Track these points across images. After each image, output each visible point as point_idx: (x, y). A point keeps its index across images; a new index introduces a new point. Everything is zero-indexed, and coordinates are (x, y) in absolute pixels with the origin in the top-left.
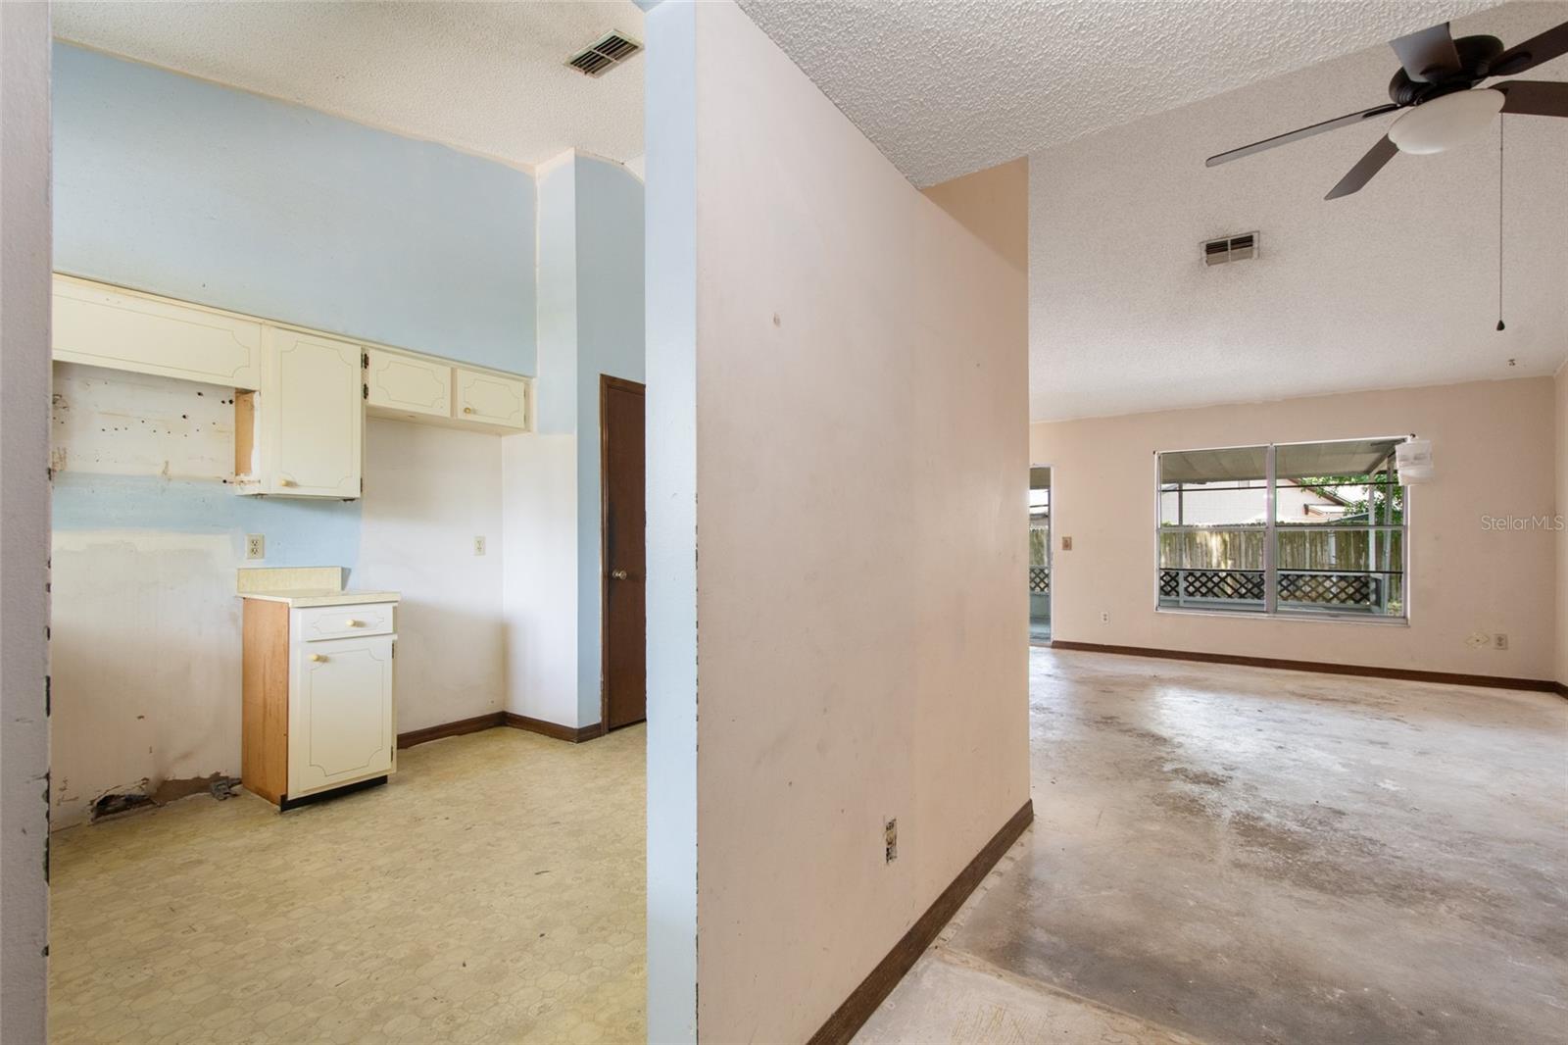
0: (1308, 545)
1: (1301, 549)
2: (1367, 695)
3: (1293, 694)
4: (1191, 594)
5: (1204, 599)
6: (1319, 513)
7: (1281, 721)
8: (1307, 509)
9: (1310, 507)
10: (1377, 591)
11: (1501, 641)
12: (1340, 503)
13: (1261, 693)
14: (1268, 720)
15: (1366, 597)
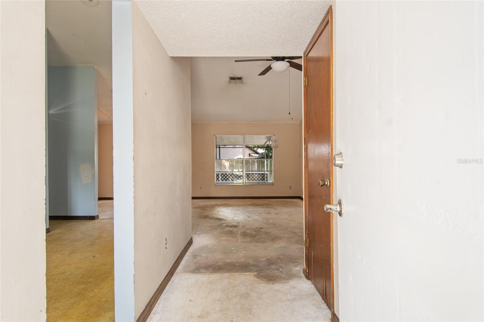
0: (250, 165)
1: (249, 167)
2: (266, 203)
3: (250, 205)
4: (223, 180)
5: (226, 182)
6: (252, 156)
7: (248, 211)
8: (250, 155)
9: (251, 154)
10: (267, 177)
11: (290, 187)
12: (257, 153)
13: (243, 205)
14: (245, 211)
15: (264, 179)
